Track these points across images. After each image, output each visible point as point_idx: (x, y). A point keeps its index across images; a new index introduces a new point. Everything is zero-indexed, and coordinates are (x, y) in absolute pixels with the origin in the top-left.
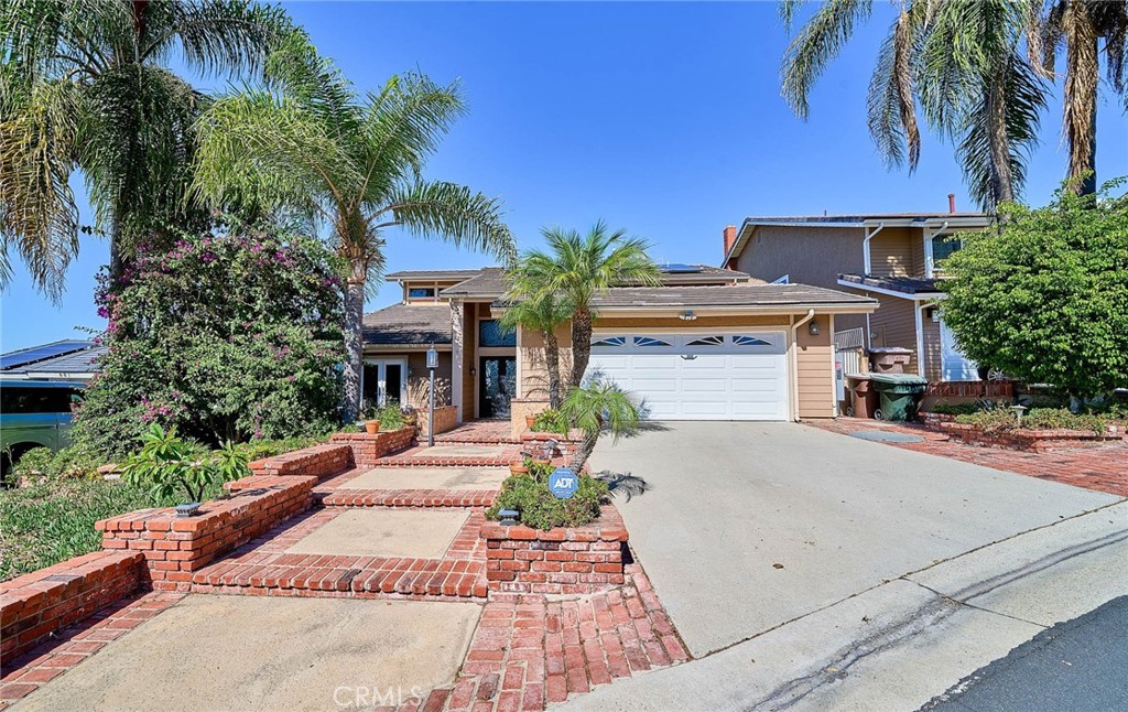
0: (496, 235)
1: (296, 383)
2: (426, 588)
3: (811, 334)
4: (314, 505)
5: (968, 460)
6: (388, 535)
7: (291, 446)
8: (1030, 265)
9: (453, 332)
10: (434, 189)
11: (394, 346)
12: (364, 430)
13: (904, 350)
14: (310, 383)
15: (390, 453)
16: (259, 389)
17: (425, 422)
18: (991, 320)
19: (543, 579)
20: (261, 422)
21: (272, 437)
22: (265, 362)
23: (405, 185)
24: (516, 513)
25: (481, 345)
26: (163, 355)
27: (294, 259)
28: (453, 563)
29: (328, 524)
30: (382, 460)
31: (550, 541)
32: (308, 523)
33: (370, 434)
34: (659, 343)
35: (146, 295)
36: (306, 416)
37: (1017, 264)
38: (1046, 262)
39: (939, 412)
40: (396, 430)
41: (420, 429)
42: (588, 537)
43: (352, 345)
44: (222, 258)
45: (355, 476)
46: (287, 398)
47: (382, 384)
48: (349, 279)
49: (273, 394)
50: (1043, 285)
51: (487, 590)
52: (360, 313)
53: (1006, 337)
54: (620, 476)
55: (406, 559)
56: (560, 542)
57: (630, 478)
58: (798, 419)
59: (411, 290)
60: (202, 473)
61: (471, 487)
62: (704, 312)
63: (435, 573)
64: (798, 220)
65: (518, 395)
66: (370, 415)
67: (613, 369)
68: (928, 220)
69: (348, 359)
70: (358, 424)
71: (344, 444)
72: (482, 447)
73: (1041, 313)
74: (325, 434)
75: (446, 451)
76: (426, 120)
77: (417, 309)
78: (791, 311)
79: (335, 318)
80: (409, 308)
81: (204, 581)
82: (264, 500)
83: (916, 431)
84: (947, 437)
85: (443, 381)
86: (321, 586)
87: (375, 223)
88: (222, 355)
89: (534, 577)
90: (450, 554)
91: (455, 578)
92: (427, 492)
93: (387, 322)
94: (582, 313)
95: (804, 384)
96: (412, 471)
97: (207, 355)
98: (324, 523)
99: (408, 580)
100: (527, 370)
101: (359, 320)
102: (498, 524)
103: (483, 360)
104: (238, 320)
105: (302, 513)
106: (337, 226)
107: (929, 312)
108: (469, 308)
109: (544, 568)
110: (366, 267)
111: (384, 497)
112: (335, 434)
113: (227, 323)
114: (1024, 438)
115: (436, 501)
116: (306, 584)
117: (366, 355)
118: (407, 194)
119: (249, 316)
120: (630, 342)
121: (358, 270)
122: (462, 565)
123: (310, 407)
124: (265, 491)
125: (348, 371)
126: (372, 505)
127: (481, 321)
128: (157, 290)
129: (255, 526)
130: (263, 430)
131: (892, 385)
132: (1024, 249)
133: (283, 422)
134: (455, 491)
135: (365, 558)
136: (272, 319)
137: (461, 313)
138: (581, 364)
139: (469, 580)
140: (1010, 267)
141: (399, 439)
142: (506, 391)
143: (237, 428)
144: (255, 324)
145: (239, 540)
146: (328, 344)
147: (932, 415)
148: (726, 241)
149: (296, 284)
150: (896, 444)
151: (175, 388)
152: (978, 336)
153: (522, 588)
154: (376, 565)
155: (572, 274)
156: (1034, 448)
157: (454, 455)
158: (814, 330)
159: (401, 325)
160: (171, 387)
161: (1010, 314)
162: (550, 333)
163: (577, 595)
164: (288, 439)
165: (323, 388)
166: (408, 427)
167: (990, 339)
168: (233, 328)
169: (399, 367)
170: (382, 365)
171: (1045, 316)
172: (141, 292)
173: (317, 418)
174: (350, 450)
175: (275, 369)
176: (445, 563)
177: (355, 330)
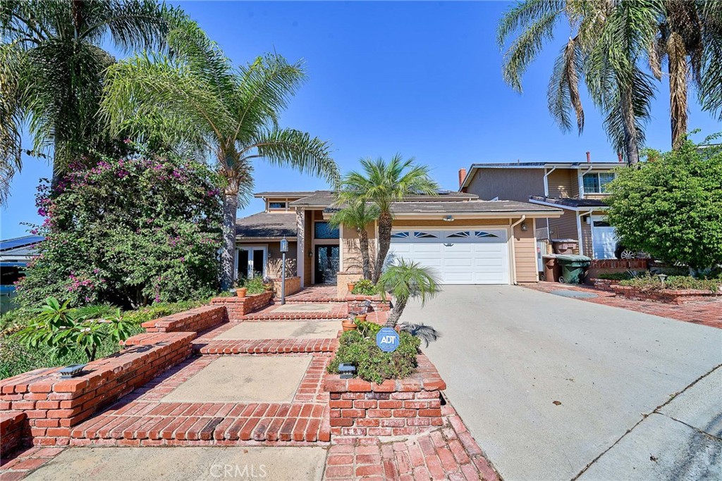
0: (326, 165)
1: (186, 262)
2: (278, 435)
3: (523, 230)
4: (193, 354)
5: (637, 310)
6: (249, 380)
7: (182, 307)
8: (665, 186)
9: (298, 229)
10: (285, 134)
11: (259, 238)
12: (235, 295)
13: (572, 241)
14: (197, 262)
15: (254, 311)
16: (159, 267)
17: (279, 288)
18: (642, 221)
19: (377, 423)
20: (160, 290)
21: (168, 301)
22: (163, 248)
23: (266, 130)
24: (353, 368)
25: (315, 238)
26: (87, 243)
27: (186, 176)
28: (300, 407)
29: (202, 371)
30: (248, 316)
31: (383, 392)
32: (185, 371)
33: (240, 298)
34: (430, 236)
35: (75, 200)
36: (194, 285)
37: (658, 186)
38: (677, 184)
39: (604, 278)
40: (259, 294)
41: (276, 293)
42: (414, 388)
43: (228, 236)
44: (132, 174)
45: (228, 328)
46: (180, 273)
47: (251, 263)
48: (226, 192)
49: (170, 270)
50: (676, 199)
51: (330, 434)
52: (234, 215)
53: (653, 231)
54: (417, 326)
55: (262, 405)
56: (391, 393)
57: (424, 327)
58: (516, 283)
59: (271, 204)
60: (91, 337)
61: (312, 337)
62: (458, 216)
63: (286, 418)
64: (504, 165)
65: (341, 270)
66: (241, 284)
67: (404, 252)
68: (581, 165)
69: (226, 246)
70: (231, 291)
71: (221, 305)
72: (318, 304)
73: (675, 216)
74: (207, 298)
75: (293, 308)
76: (280, 87)
77: (274, 215)
78: (510, 216)
79: (217, 219)
80: (269, 215)
81: (82, 436)
82: (147, 356)
83: (590, 290)
84: (614, 294)
85: (292, 260)
86: (186, 436)
87: (245, 155)
88: (132, 243)
89: (370, 422)
90: (298, 398)
91: (303, 422)
92: (280, 341)
93: (255, 223)
94: (385, 215)
95: (519, 262)
96: (270, 323)
97: (121, 242)
98: (199, 370)
99: (263, 428)
100: (347, 254)
101: (233, 219)
102: (338, 377)
103: (317, 247)
104: (145, 219)
105: (183, 362)
106: (218, 155)
107: (584, 218)
108: (308, 213)
109: (378, 414)
110: (239, 185)
111: (248, 346)
112: (214, 298)
113: (137, 221)
114: (668, 294)
115: (286, 349)
116: (174, 435)
117: (238, 243)
118: (267, 136)
119: (153, 215)
120: (412, 235)
121: (232, 185)
122: (308, 408)
123: (197, 279)
124: (150, 347)
125: (226, 254)
126: (238, 353)
127: (315, 223)
128: (83, 196)
129: (139, 378)
130: (162, 296)
131: (571, 262)
132: (662, 176)
133: (176, 291)
134: (301, 340)
135: (228, 404)
136: (170, 218)
137: (303, 217)
138: (384, 249)
139: (315, 424)
140: (653, 188)
141: (261, 300)
142: (333, 267)
143: (143, 294)
144: (156, 221)
145: (123, 391)
146: (211, 235)
147: (599, 280)
148: (460, 177)
149: (187, 193)
150: (582, 299)
151: (97, 266)
152: (633, 231)
153: (359, 432)
154: (236, 413)
155: (381, 187)
156: (676, 301)
157: (299, 311)
158: (523, 228)
159: (264, 225)
160: (94, 266)
161: (655, 217)
162: (363, 228)
163: (405, 436)
164: (180, 302)
165: (206, 266)
166: (267, 292)
167: (641, 232)
168: (141, 224)
169: (262, 251)
170: (251, 250)
171: (678, 218)
172: (71, 198)
173: (202, 287)
174: (225, 310)
175: (171, 253)
176: (294, 407)
177: (231, 226)
